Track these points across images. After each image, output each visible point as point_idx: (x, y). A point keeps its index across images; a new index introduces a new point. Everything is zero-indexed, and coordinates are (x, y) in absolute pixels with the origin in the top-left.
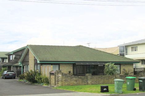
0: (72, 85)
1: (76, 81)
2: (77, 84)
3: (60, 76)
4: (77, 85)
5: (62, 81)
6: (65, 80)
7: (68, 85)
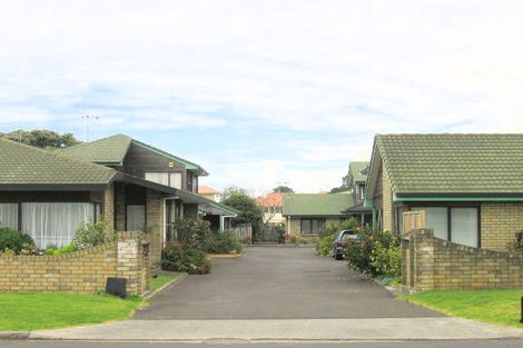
0: (477, 289)
1: (497, 272)
2: (501, 282)
3: (426, 253)
4: (501, 289)
5: (436, 273)
6: (451, 269)
7: (464, 287)
